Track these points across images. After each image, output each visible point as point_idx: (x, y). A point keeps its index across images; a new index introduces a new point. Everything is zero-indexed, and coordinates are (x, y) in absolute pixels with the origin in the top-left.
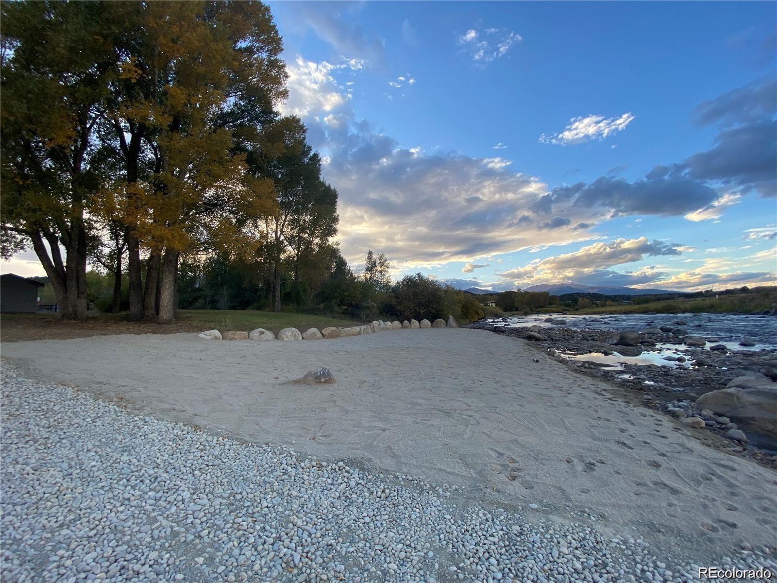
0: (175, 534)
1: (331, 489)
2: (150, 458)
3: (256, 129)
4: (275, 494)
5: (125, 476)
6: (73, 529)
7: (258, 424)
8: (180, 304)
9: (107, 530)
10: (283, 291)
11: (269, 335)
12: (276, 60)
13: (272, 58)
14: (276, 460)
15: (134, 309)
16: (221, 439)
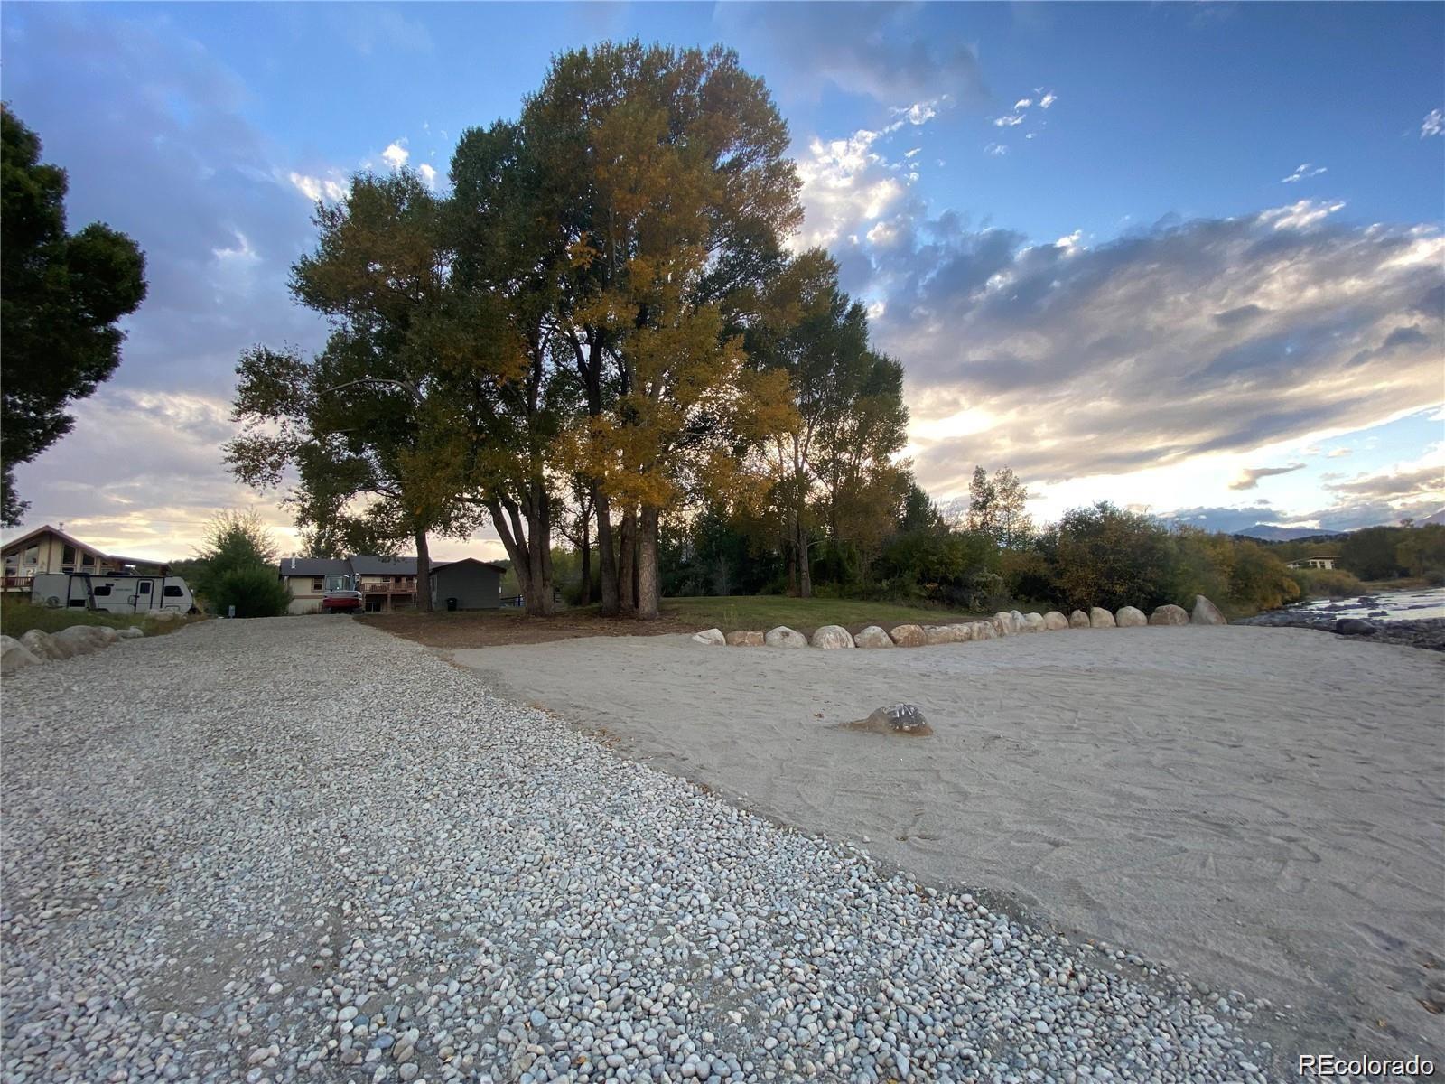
0: (696, 963)
1: (954, 945)
2: (649, 828)
3: (755, 290)
4: (846, 930)
5: (619, 851)
6: (562, 921)
7: (799, 796)
8: (663, 590)
9: (604, 933)
10: (813, 561)
11: (797, 638)
12: (780, 163)
13: (773, 163)
14: (838, 866)
15: (608, 599)
16: (743, 813)
